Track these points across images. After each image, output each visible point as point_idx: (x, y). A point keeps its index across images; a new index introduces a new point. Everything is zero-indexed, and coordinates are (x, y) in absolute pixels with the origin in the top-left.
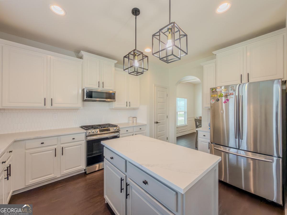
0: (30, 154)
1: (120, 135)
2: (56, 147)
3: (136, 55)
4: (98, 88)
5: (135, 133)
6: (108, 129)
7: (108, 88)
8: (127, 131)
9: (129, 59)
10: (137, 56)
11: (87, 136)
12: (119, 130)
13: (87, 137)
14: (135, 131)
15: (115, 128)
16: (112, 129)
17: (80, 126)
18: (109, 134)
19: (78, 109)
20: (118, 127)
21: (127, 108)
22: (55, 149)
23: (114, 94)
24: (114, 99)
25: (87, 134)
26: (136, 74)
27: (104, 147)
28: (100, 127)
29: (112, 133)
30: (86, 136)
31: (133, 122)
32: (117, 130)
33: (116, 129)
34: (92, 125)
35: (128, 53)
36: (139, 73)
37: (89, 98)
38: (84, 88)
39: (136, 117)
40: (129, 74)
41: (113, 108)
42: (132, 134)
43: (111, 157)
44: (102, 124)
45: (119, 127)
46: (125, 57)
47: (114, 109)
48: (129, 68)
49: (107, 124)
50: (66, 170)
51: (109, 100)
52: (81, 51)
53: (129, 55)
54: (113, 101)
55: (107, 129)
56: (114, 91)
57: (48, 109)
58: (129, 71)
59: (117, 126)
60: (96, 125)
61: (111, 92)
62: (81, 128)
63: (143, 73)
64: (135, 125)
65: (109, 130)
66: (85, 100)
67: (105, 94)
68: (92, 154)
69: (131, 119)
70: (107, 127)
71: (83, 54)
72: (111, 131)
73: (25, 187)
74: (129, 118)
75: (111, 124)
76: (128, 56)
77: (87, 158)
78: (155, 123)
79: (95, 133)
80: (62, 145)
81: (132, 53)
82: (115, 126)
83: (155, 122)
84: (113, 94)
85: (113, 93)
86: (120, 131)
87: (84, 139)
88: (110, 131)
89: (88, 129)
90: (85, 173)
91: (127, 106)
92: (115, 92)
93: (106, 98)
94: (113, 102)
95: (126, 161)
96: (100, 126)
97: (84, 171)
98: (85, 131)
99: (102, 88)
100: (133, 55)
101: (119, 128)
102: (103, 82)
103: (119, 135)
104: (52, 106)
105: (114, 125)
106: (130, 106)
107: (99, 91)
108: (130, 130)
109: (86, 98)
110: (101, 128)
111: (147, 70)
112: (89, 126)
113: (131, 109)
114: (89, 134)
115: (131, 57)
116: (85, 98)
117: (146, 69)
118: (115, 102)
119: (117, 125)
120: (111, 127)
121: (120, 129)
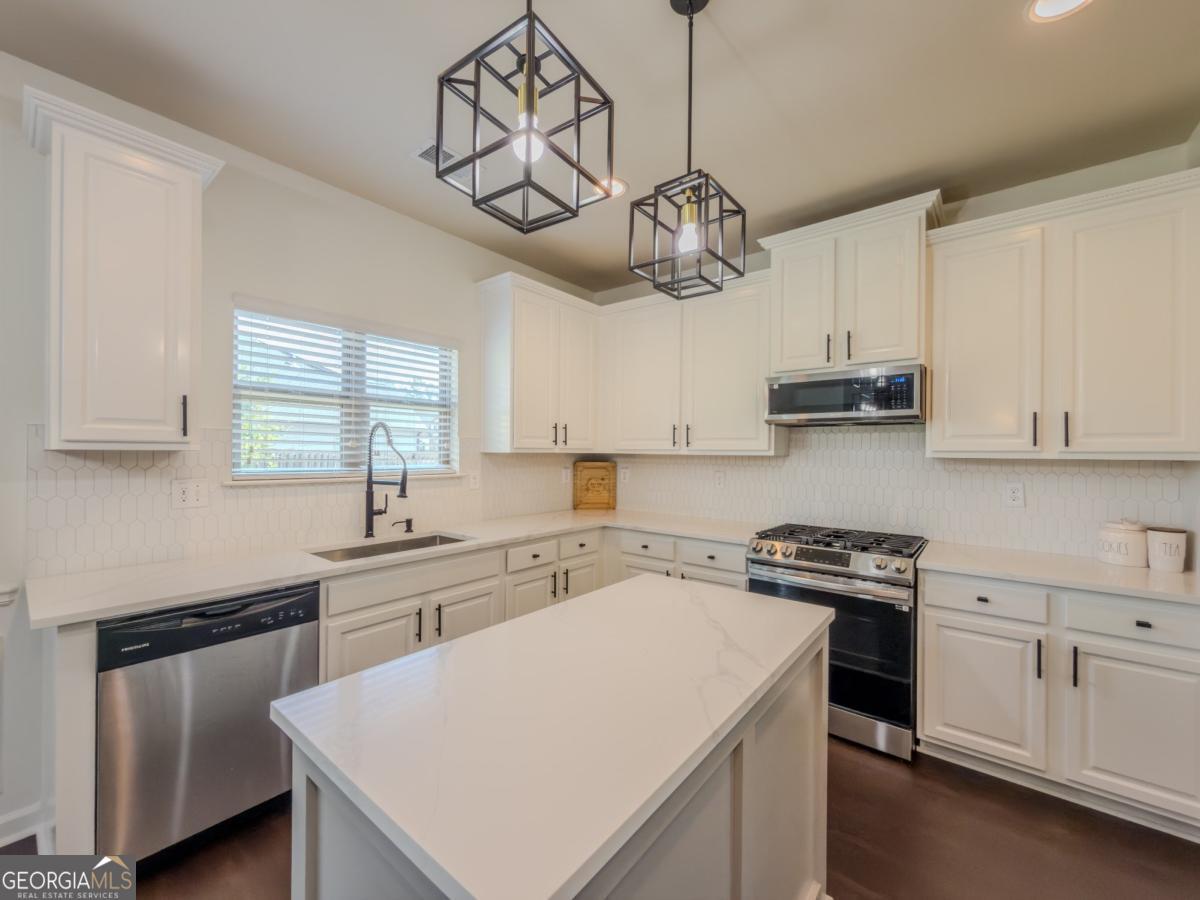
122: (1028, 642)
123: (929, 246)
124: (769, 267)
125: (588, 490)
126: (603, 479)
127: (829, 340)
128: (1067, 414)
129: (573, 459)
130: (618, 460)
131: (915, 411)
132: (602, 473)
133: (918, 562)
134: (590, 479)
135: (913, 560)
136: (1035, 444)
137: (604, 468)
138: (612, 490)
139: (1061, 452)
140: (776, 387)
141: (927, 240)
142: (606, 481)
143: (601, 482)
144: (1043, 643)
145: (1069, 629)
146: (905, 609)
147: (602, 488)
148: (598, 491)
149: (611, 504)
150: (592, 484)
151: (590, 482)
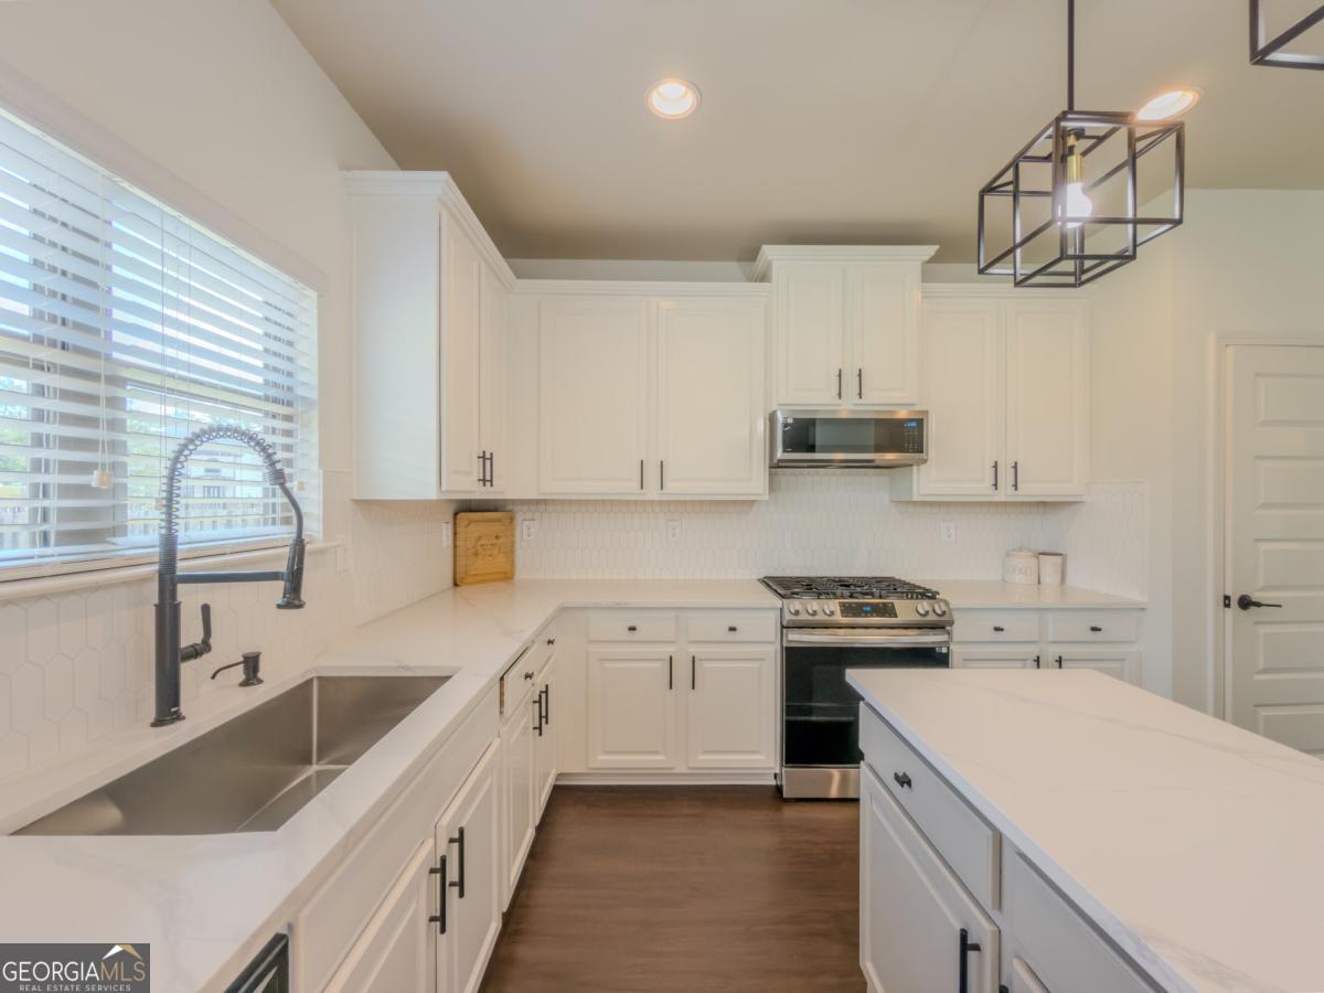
0: (601, 660)
1: (953, 647)
2: (669, 650)
3: (1071, 148)
4: (837, 401)
5: (1053, 652)
6: (884, 604)
7: (887, 396)
8: (998, 629)
9: (1016, 195)
10: (1084, 154)
11: (787, 627)
12: (943, 619)
13: (785, 630)
14: (1050, 639)
15: (924, 606)
16: (906, 610)
17: (761, 576)
18: (891, 631)
19: (752, 502)
20: (941, 600)
21: (996, 499)
22: (671, 658)
23: (920, 422)
24: (920, 451)
25: (788, 617)
26: (1071, 280)
27: (861, 703)
28: (847, 593)
29: (906, 627)
30: (783, 627)
31: (1039, 582)
32: (932, 618)
33: (927, 612)
34: (809, 578)
35: (1009, 159)
36: (1104, 258)
37: (794, 451)
38: (774, 409)
39: (1060, 555)
40: (1018, 284)
41: (915, 499)
42: (1033, 651)
43: (901, 774)
44: (854, 578)
45: (947, 603)
46: (990, 189)
47: (916, 503)
48: (1018, 251)
49: (879, 580)
50: (705, 752)
51: (890, 457)
52: (764, 247)
53: (1017, 165)
54: (908, 462)
55: (878, 604)
56: (918, 408)
57: (652, 502)
58: (1019, 271)
59: (938, 593)
60: (829, 579)
61: (902, 414)
62: (762, 587)
63: (1133, 257)
64: (1050, 597)
65: (889, 611)
66: (779, 461)
67: (872, 429)
68: (810, 711)
69: (1024, 561)
70: (881, 597)
71: (769, 257)
72: (898, 620)
73: (586, 771)
74: (1008, 555)
75: (905, 583)
76: (1009, 176)
77: (787, 721)
78: (1227, 605)
79: (821, 617)
80: (694, 650)
81: (1045, 147)
82: (927, 594)
83: (1227, 598)
84: (914, 424)
85: (911, 420)
86: (951, 623)
87: (772, 639)
88: (896, 616)
89: (793, 593)
90: (779, 789)
91: (996, 485)
92: (927, 412)
93: (879, 449)
94: (915, 468)
95: (999, 840)
96: (844, 583)
97: (773, 783)
98: (778, 602)
99: (858, 401)
100: (1047, 159)
101: (944, 608)
102: (860, 370)
103: (946, 644)
104: (664, 491)
105: (920, 588)
106: (1016, 486)
107: (844, 415)
108: (1016, 626)
109: (784, 451)
110: (851, 596)
111: (1178, 222)
112: (798, 581)
113: (1023, 504)
114: (794, 618)
115: (1036, 176)
116: (780, 454)
117: (1169, 216)
118: (922, 467)
119: (934, 589)
120: (902, 598)
121: (956, 616)
125: (476, 554)
126: (497, 537)
127: (840, 375)
129: (455, 508)
130: (517, 508)
132: (496, 528)
134: (479, 538)
136: (996, 488)
137: (499, 520)
138: (509, 552)
142: (501, 540)
143: (494, 541)
145: (1054, 642)
147: (495, 552)
148: (490, 555)
149: (507, 576)
150: (482, 546)
151: (479, 544)
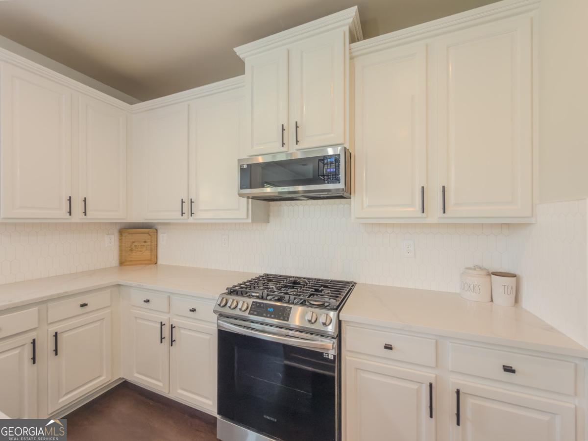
122: (423, 383)
123: (352, 58)
124: (243, 73)
125: (131, 250)
126: (145, 242)
127: (283, 130)
128: (444, 187)
129: (118, 227)
130: (159, 228)
131: (341, 186)
132: (146, 237)
133: (341, 314)
134: (133, 242)
135: (338, 312)
136: (423, 212)
137: (147, 234)
138: (154, 249)
139: (439, 218)
140: (245, 166)
141: (350, 53)
142: (149, 243)
143: (144, 244)
144: (434, 385)
145: (452, 371)
146: (331, 357)
147: (144, 249)
148: (141, 251)
149: (153, 261)
150: (135, 246)
151: (133, 246)
